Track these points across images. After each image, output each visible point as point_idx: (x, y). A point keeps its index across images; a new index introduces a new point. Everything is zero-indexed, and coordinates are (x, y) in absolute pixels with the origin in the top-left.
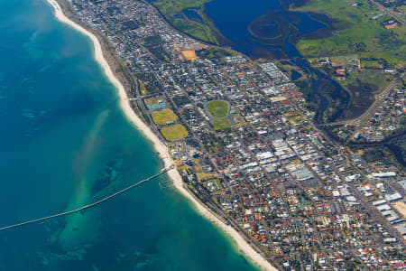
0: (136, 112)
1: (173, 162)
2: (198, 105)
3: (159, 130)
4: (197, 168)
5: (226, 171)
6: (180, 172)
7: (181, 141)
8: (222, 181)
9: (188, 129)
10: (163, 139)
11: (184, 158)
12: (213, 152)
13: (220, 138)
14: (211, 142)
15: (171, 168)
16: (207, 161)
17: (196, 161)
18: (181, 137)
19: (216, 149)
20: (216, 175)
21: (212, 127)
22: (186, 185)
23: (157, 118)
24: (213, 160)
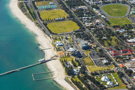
0: (23, 10)
1: (56, 53)
2: (93, 7)
3: (45, 25)
4: (87, 60)
5: (127, 65)
6: (64, 63)
7: (70, 34)
8: (121, 75)
9: (79, 24)
10: (48, 32)
11: (71, 49)
12: (110, 45)
13: (118, 33)
14: (108, 36)
15: (52, 59)
16: (102, 54)
17: (87, 53)
18: (71, 31)
19: (114, 43)
20: (113, 68)
21: (109, 24)
22: (70, 78)
23: (45, 15)
24: (110, 53)
